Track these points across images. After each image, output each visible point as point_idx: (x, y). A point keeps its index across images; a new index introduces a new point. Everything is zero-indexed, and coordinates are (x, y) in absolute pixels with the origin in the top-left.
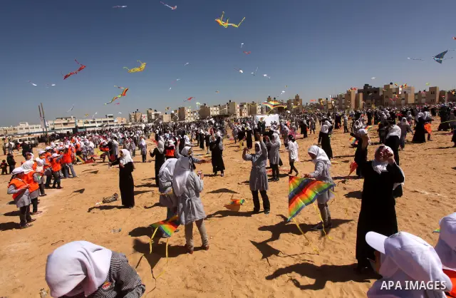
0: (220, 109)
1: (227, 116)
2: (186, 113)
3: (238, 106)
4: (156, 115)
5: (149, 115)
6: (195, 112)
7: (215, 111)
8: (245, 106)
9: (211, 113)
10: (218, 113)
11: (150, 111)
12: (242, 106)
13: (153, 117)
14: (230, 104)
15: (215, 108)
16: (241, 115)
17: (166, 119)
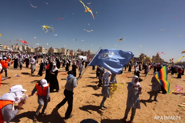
0: (58, 50)
1: (61, 54)
2: (42, 49)
3: (66, 50)
4: (27, 48)
5: (23, 48)
6: (47, 50)
7: (55, 51)
8: (69, 51)
9: (54, 52)
10: (57, 52)
11: (24, 46)
12: (67, 51)
13: (26, 49)
14: (63, 49)
15: (56, 50)
16: (67, 54)
17: (32, 51)
